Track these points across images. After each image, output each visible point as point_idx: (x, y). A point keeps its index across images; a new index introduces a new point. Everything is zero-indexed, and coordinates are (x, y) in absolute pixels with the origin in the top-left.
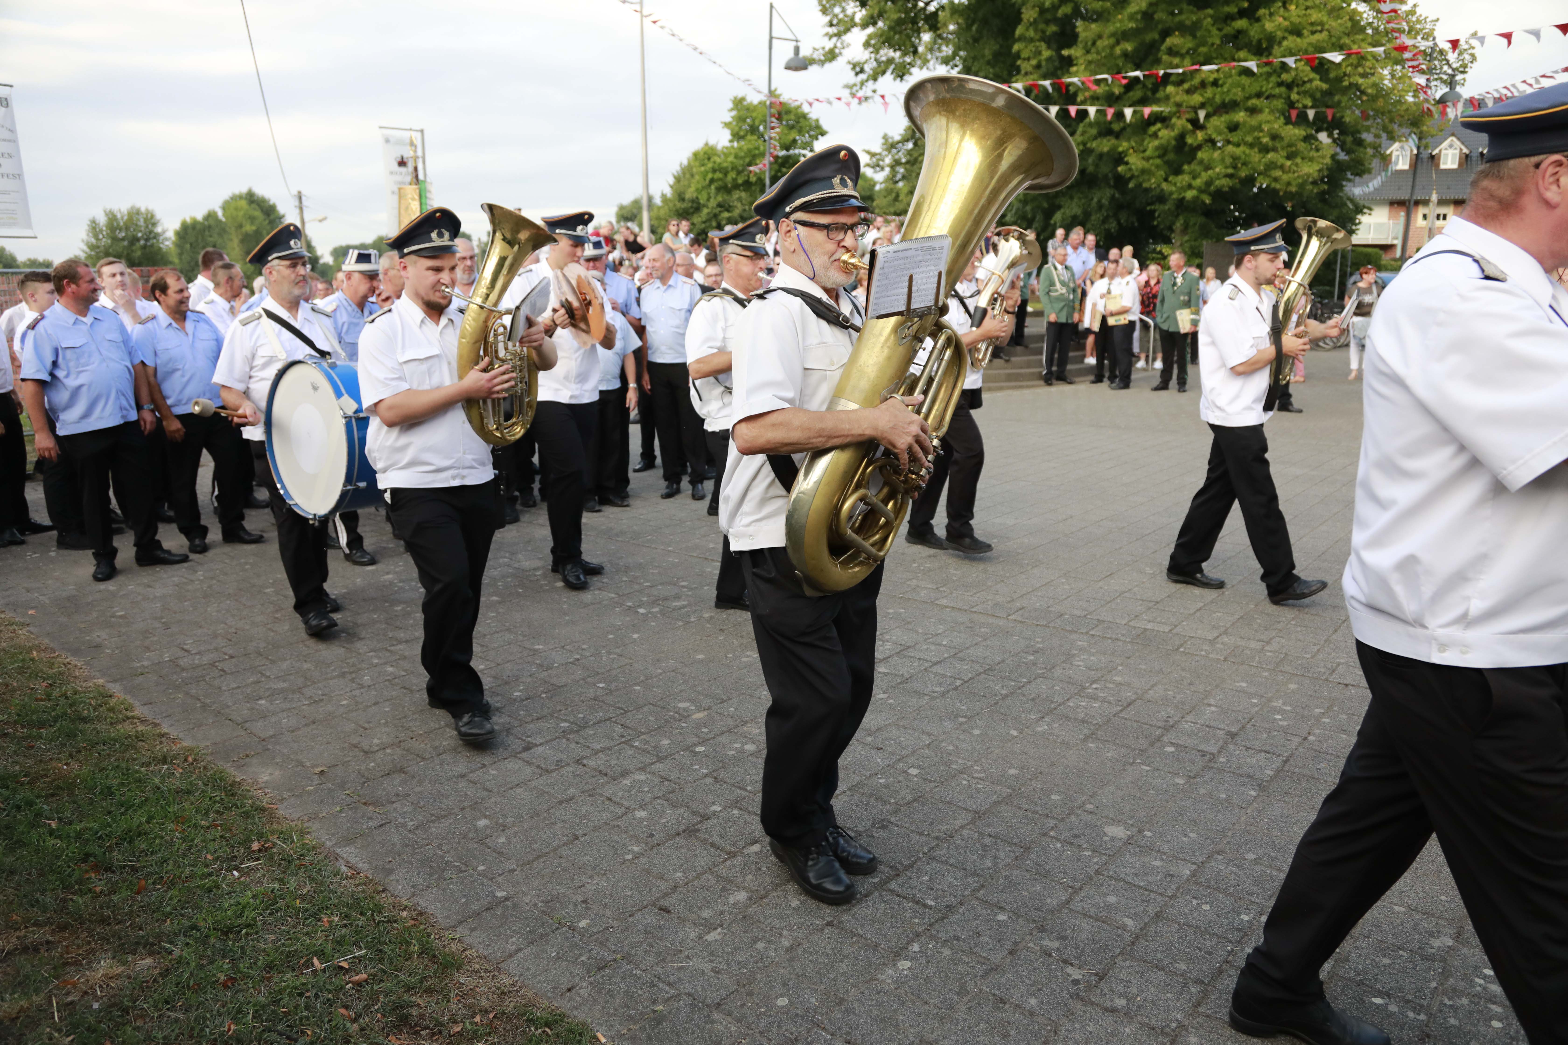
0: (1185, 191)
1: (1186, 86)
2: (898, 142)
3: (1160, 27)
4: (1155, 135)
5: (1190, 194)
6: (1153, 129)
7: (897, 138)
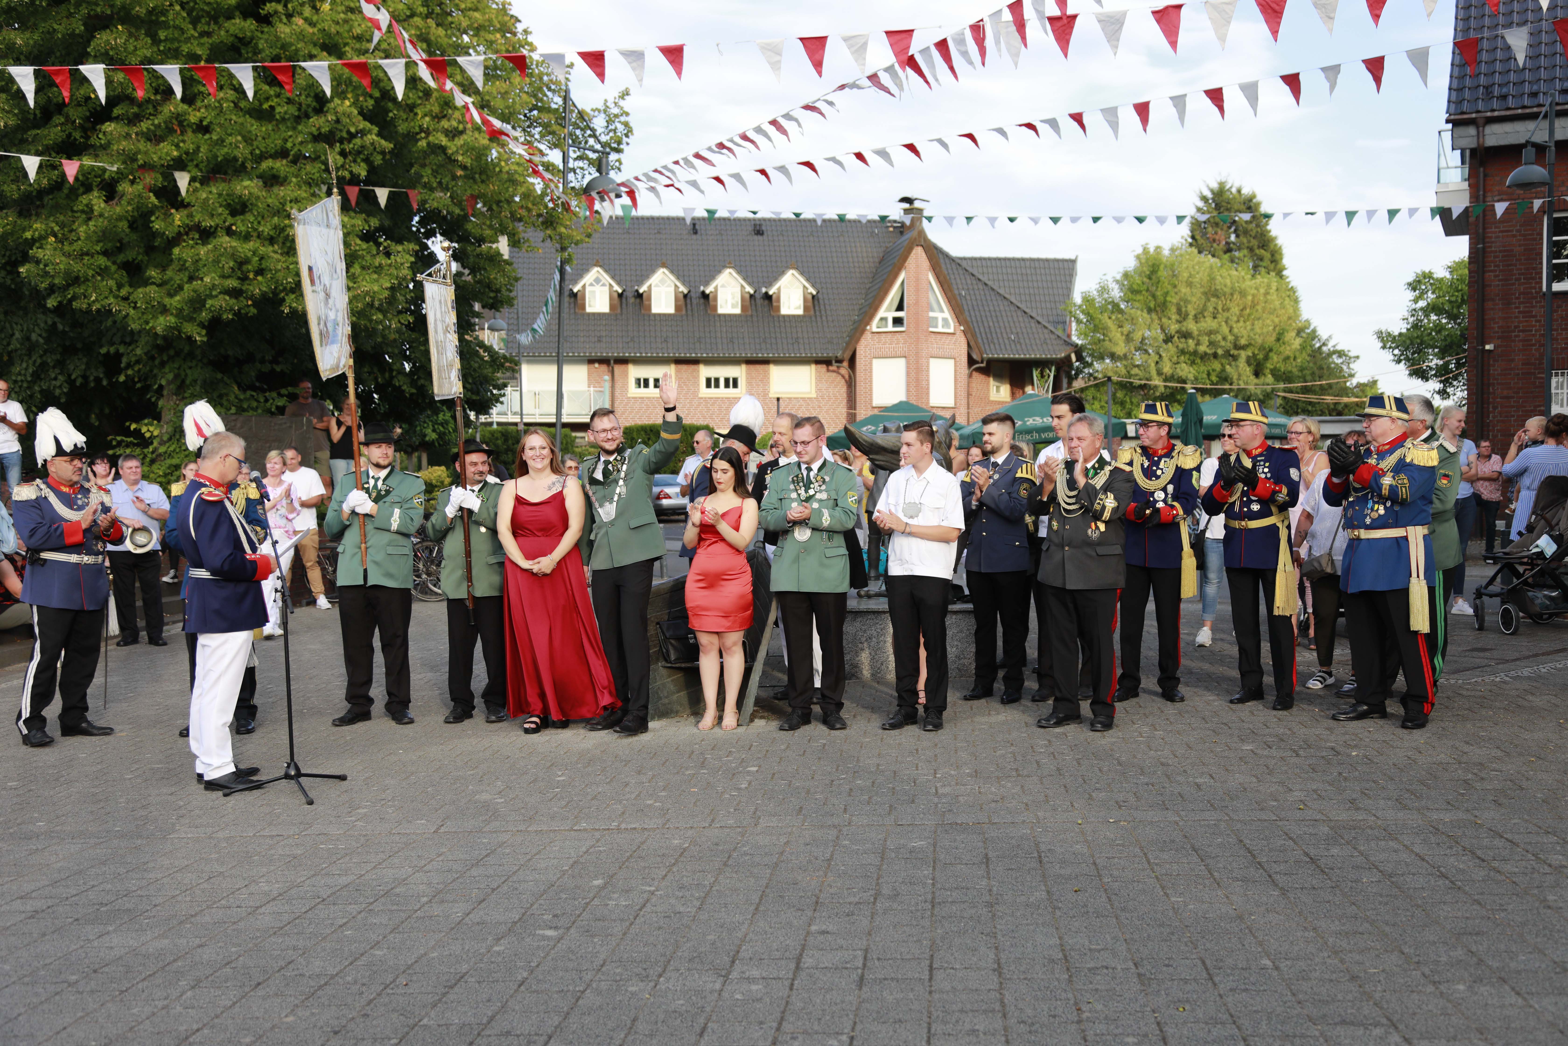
0: (155, 317)
4: (88, 211)
5: (163, 323)
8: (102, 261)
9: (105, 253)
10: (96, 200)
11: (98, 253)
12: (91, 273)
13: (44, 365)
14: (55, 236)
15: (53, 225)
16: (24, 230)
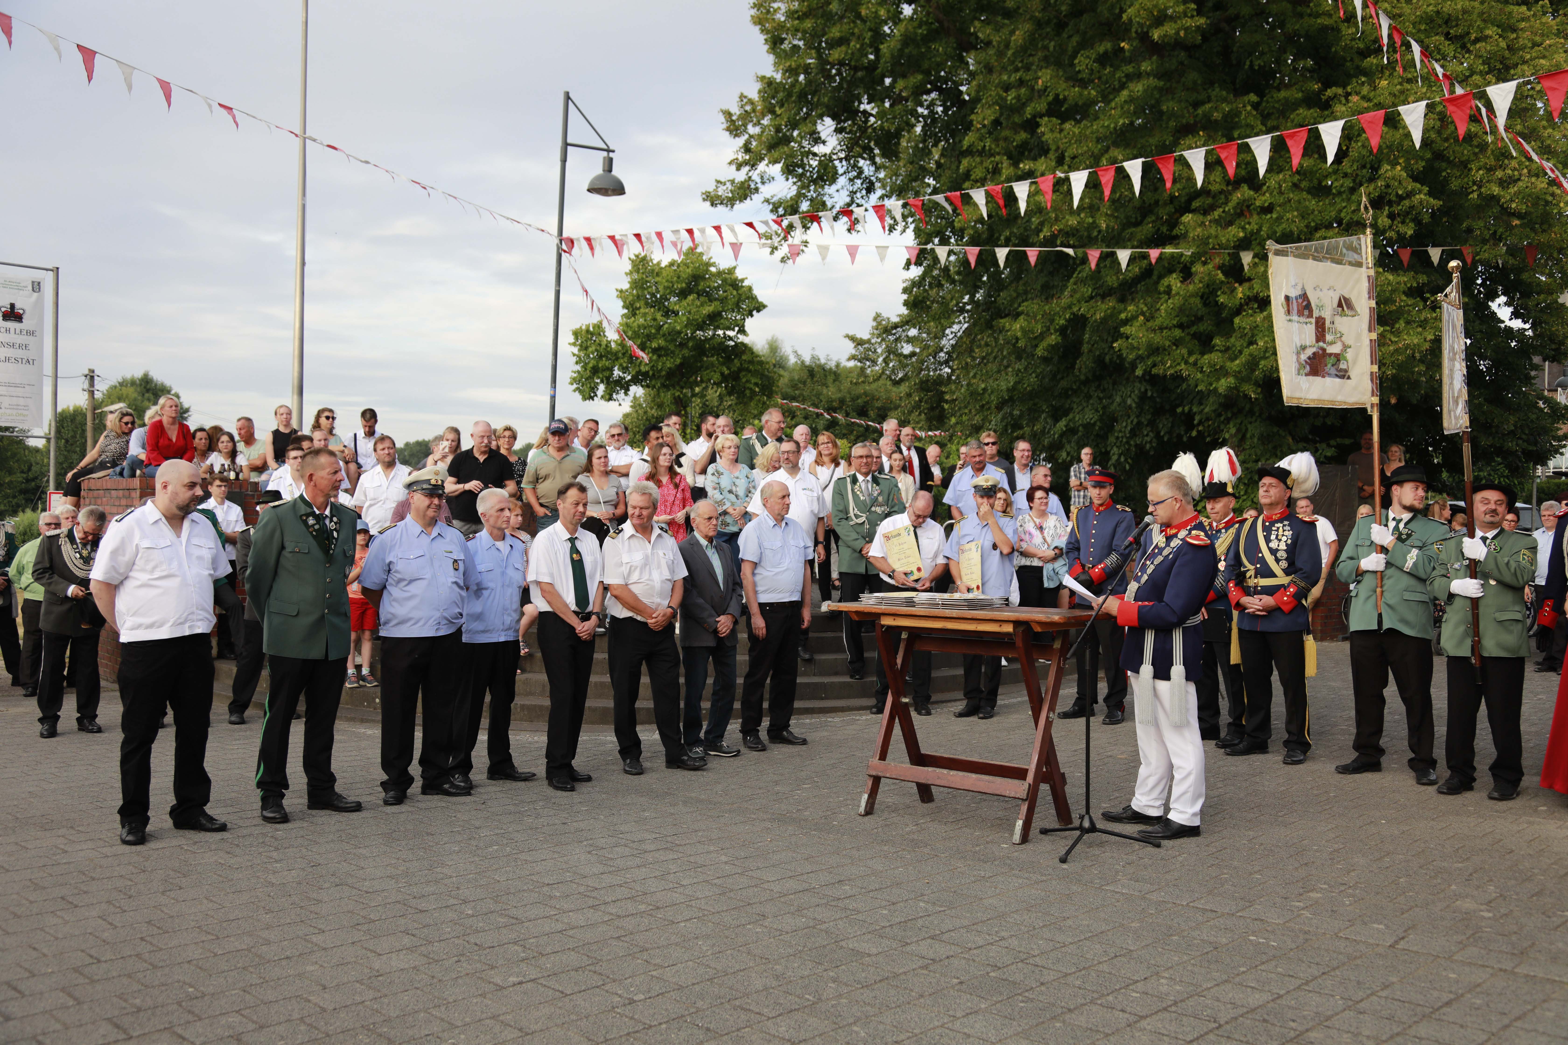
0: (1218, 379)
1: (1216, 214)
2: (896, 326)
3: (1172, 124)
4: (1168, 292)
5: (1223, 384)
6: (1165, 282)
7: (895, 319)
8: (1177, 333)
9: (1180, 326)
10: (1174, 281)
11: (1175, 326)
12: (1167, 343)
13: (1139, 423)
14: (1143, 313)
15: (1141, 306)
16: (1120, 312)
